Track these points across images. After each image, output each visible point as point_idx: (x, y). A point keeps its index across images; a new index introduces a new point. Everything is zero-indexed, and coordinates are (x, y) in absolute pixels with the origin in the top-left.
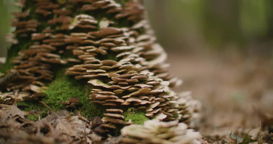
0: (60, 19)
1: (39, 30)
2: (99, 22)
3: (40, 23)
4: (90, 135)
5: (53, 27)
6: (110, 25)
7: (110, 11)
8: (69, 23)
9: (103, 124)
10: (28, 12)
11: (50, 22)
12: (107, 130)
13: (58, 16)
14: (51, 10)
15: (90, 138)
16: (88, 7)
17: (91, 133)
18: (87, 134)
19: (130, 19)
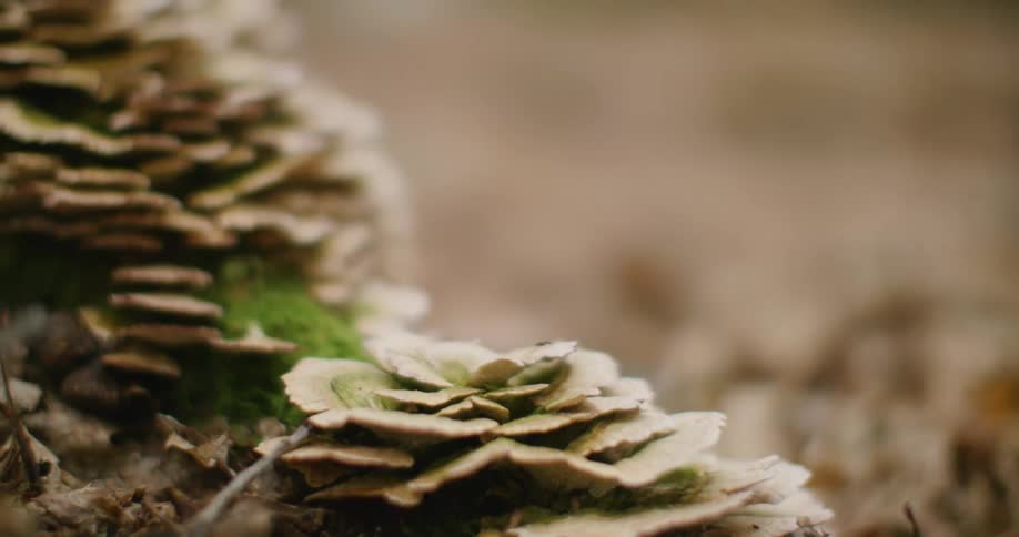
4: (37, 420)
9: (107, 351)
12: (137, 389)
15: (42, 435)
17: (41, 406)
18: (25, 412)
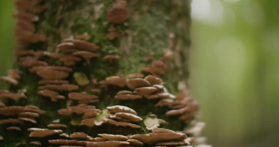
0: (78, 109)
1: (41, 122)
2: (144, 119)
3: (43, 112)
5: (65, 120)
6: (161, 126)
7: (160, 104)
8: (94, 116)
10: (22, 93)
11: (61, 111)
13: (75, 103)
14: (65, 93)
16: (127, 95)
19: (182, 118)
